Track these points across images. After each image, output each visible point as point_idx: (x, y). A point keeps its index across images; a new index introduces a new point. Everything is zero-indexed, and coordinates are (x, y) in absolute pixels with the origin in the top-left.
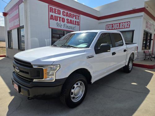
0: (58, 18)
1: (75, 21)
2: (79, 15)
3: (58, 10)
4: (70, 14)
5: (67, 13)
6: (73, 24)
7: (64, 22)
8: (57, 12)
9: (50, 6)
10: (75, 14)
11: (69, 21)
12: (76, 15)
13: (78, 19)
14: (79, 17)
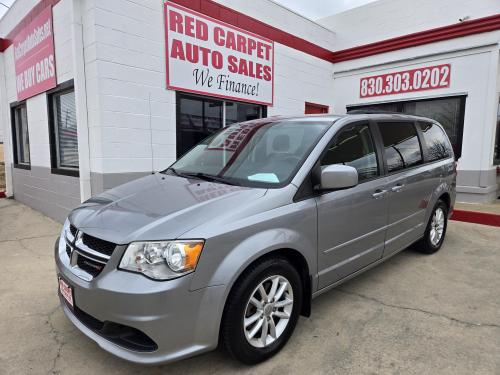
0: (201, 53)
1: (259, 66)
2: (271, 44)
3: (199, 23)
4: (239, 37)
5: (231, 35)
6: (252, 75)
7: (220, 66)
8: (194, 31)
9: (169, 8)
10: (257, 40)
11: (238, 64)
12: (260, 44)
13: (268, 59)
14: (271, 51)
